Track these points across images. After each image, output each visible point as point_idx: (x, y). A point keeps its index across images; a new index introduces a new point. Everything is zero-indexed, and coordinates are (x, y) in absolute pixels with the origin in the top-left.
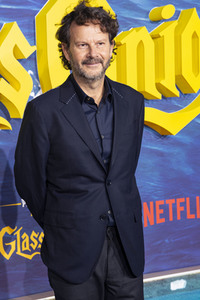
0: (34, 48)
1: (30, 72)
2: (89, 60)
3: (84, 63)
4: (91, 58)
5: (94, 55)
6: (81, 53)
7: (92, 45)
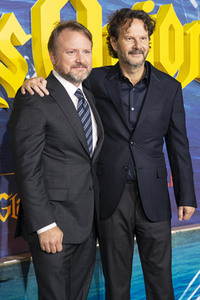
0: (30, 36)
1: (26, 57)
2: (134, 51)
3: (130, 53)
4: (136, 49)
5: (139, 47)
6: (128, 45)
7: (138, 39)
